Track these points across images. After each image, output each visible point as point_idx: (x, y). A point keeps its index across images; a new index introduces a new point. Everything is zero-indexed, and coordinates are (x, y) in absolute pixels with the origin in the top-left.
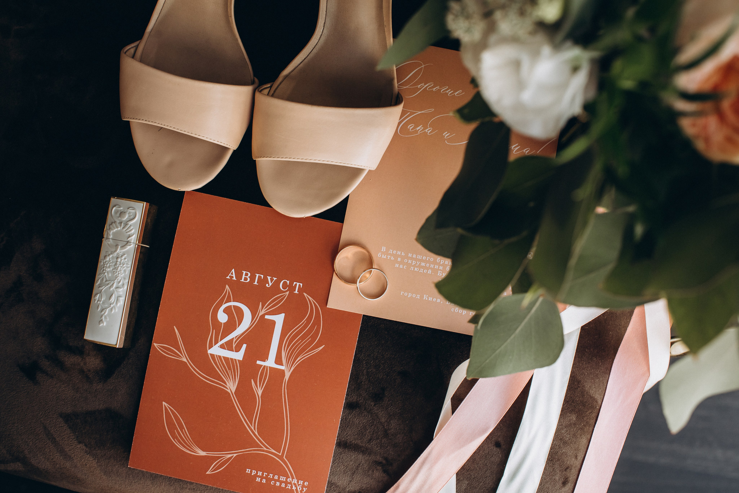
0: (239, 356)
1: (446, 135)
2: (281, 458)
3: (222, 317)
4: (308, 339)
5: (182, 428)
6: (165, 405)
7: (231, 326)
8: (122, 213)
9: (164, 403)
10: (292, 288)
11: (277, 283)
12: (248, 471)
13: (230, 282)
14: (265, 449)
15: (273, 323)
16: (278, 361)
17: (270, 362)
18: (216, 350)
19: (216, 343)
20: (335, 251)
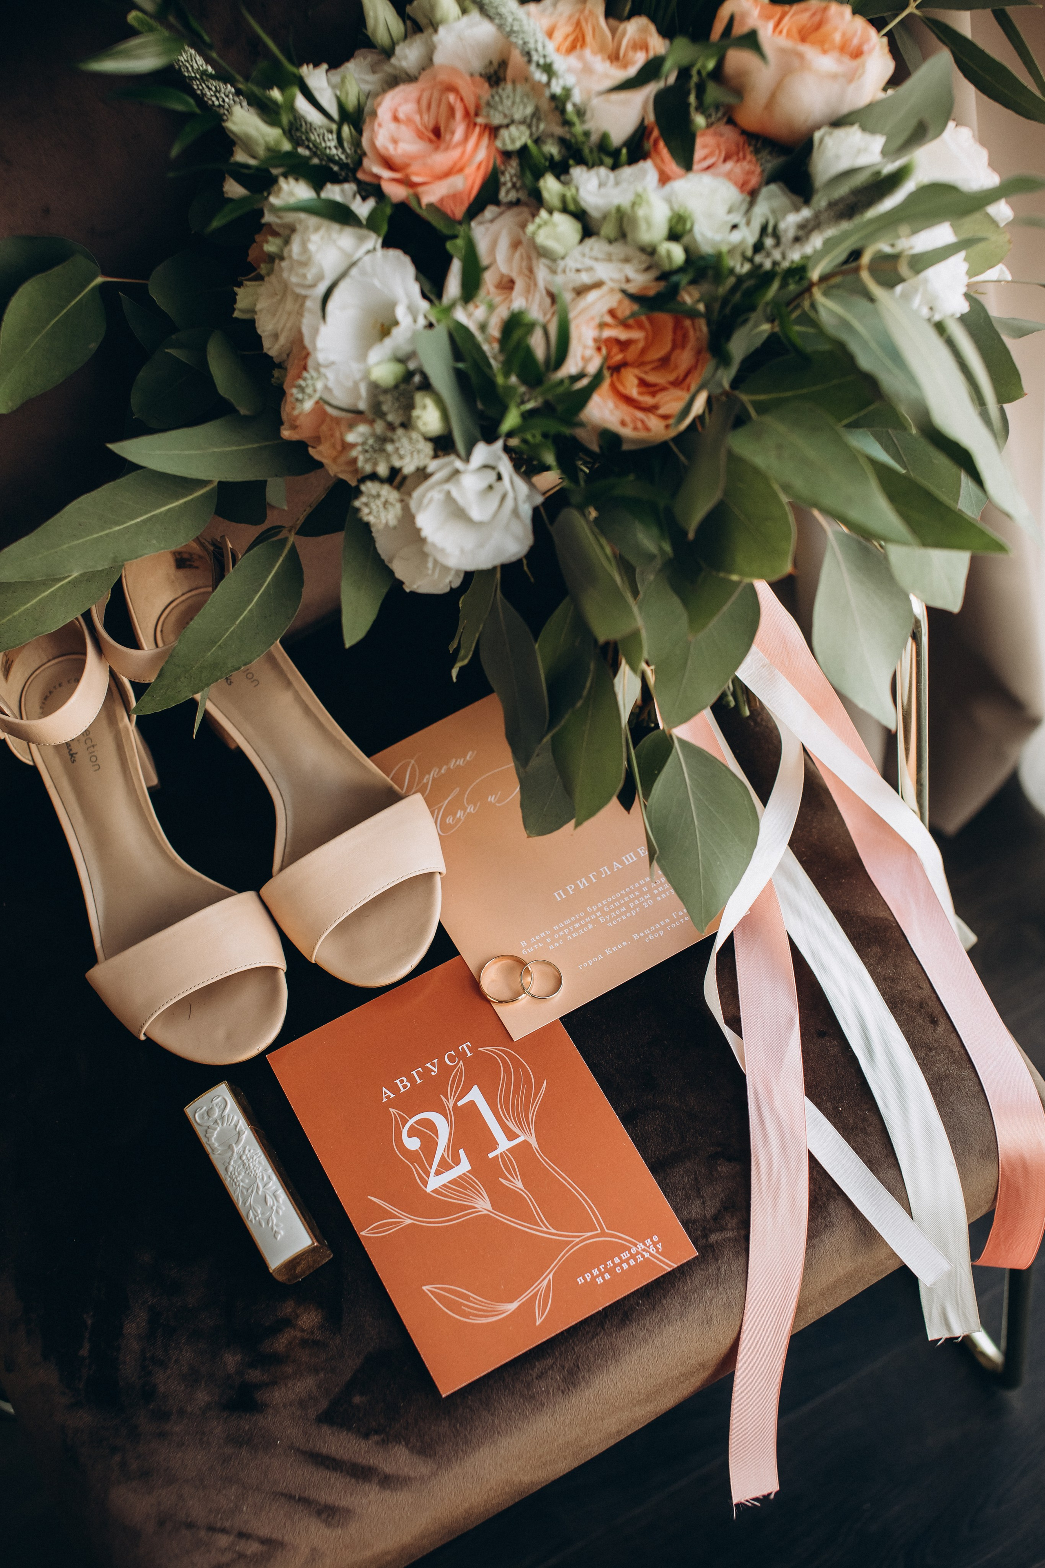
0: (464, 1166)
1: (492, 799)
2: (603, 1234)
3: (413, 1144)
4: (523, 1088)
5: (467, 1298)
6: (429, 1290)
7: (429, 1145)
8: (209, 1113)
9: (424, 1288)
10: (462, 1055)
11: (442, 1063)
12: (580, 1281)
13: (391, 1103)
14: (578, 1240)
15: (472, 1103)
16: (511, 1135)
17: (504, 1144)
18: (434, 1183)
19: (428, 1174)
20: (475, 985)
